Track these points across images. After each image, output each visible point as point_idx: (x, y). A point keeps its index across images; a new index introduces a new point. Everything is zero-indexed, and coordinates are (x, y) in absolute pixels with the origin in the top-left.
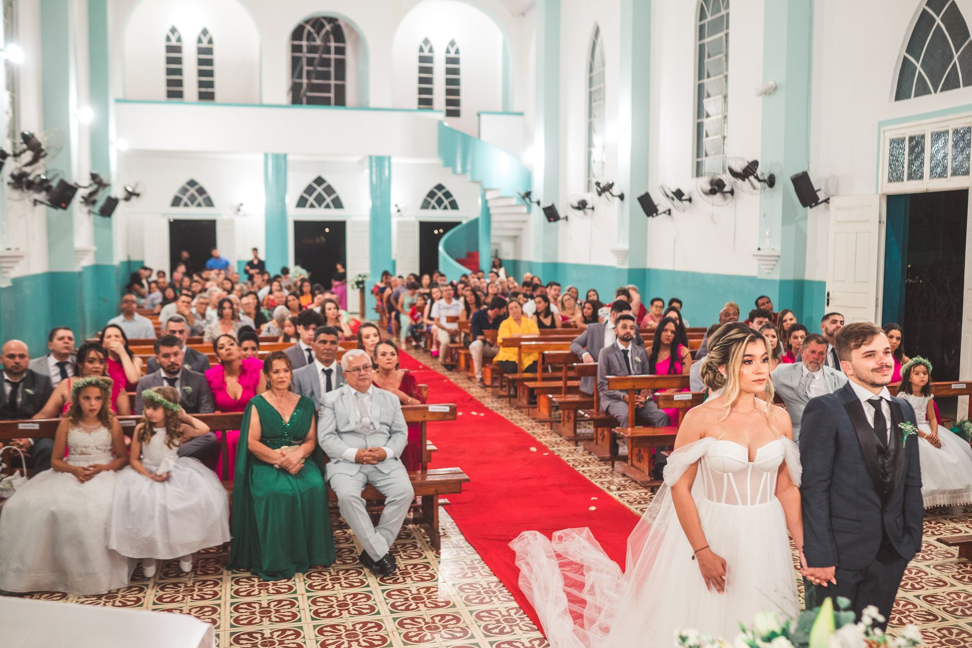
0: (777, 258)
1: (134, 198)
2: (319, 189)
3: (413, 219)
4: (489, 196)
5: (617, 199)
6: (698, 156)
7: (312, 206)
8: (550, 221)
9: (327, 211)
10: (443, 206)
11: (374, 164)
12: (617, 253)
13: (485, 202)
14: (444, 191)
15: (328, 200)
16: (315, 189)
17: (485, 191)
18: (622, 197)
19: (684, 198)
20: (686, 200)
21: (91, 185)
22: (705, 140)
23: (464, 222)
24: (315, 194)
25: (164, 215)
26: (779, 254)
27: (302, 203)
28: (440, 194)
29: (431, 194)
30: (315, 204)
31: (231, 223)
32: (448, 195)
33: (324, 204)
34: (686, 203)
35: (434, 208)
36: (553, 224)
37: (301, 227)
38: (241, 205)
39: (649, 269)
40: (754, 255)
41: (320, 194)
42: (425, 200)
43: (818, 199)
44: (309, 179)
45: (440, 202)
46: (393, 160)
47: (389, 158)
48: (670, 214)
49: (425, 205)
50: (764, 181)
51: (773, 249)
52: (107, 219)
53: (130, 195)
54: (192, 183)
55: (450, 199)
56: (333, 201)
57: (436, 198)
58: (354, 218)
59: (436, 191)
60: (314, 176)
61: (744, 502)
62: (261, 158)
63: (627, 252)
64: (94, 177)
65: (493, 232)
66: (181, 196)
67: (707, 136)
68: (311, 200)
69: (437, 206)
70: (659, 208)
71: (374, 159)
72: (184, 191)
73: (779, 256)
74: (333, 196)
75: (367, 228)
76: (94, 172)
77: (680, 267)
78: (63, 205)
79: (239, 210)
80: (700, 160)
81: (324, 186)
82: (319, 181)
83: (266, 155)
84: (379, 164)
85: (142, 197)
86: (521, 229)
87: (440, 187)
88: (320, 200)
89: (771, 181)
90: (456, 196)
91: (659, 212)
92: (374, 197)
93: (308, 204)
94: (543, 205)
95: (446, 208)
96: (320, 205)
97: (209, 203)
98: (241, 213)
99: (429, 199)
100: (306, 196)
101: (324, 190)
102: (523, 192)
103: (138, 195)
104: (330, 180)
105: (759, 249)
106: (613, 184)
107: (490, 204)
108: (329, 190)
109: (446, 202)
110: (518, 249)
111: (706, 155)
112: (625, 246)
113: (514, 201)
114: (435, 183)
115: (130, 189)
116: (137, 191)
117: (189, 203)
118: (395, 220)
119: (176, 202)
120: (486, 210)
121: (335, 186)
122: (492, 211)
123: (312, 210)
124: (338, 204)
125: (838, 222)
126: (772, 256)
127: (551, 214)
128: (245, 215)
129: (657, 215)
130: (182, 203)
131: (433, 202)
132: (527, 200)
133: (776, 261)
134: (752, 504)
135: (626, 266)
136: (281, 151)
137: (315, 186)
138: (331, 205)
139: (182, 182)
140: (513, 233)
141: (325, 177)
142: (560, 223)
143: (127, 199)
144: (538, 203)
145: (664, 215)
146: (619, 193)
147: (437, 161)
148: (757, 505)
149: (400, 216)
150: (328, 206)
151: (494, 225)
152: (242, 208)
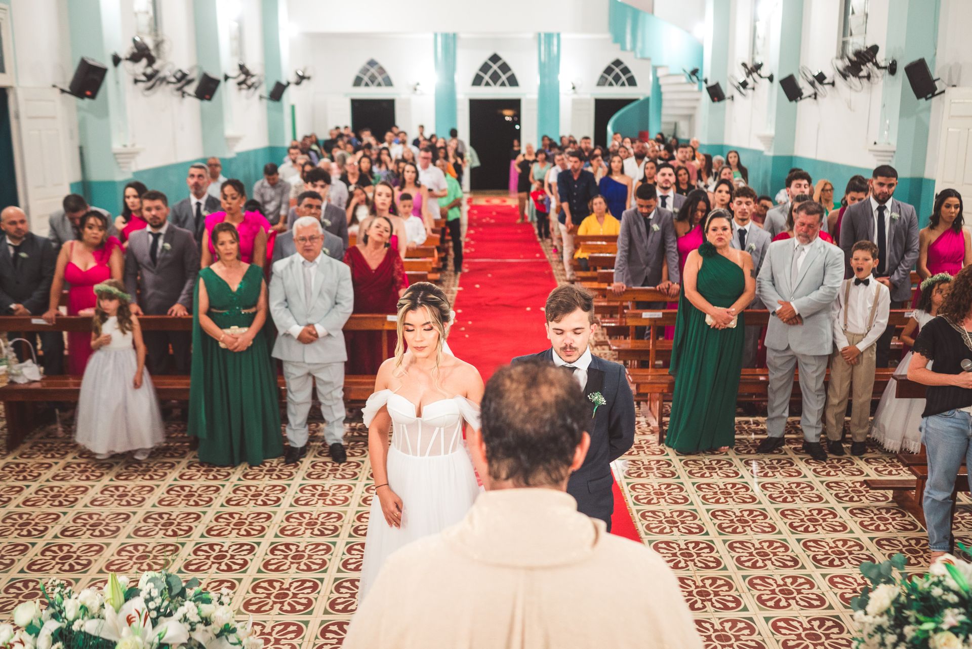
0: (893, 154)
1: (305, 82)
2: (495, 67)
3: (588, 96)
4: (660, 73)
5: (767, 81)
6: (844, 35)
7: (487, 84)
8: (713, 101)
9: (503, 89)
10: (620, 82)
11: (543, 42)
12: (764, 139)
13: (656, 79)
14: (621, 67)
15: (504, 78)
16: (491, 67)
17: (655, 69)
18: (771, 78)
19: (826, 81)
20: (828, 84)
21: (239, 76)
22: (850, 17)
23: (639, 99)
24: (490, 72)
25: (346, 95)
26: (895, 149)
27: (478, 81)
28: (617, 70)
29: (609, 71)
30: (491, 82)
31: (408, 102)
32: (626, 71)
33: (500, 82)
34: (828, 87)
35: (611, 84)
36: (717, 104)
37: (477, 106)
38: (418, 84)
39: (796, 157)
40: (870, 150)
41: (495, 72)
42: (602, 77)
43: (936, 89)
44: (484, 57)
45: (617, 79)
46: (562, 36)
47: (558, 35)
48: (815, 98)
49: (602, 82)
50: (885, 68)
51: (889, 144)
52: (276, 104)
53: (301, 79)
54: (372, 63)
55: (628, 75)
56: (508, 79)
57: (613, 74)
58: (527, 97)
59: (613, 67)
60: (489, 54)
61: (415, 453)
62: (432, 36)
63: (773, 138)
64: (242, 68)
65: (664, 111)
66: (362, 76)
67: (853, 13)
68: (487, 78)
69: (614, 82)
70: (803, 91)
71: (543, 36)
72: (365, 71)
73: (894, 152)
74: (509, 74)
76: (242, 63)
77: (821, 157)
78: (207, 97)
79: (415, 89)
80: (845, 39)
81: (499, 63)
82: (495, 58)
83: (436, 35)
84: (548, 40)
85: (312, 80)
86: (694, 108)
87: (618, 63)
88: (495, 78)
89: (892, 69)
90: (634, 72)
91: (803, 97)
92: (543, 75)
93: (484, 82)
94: (710, 83)
95: (623, 84)
96: (495, 83)
97: (388, 83)
98: (418, 92)
99: (606, 76)
100: (482, 74)
101: (500, 67)
102: (689, 69)
103: (309, 78)
104: (506, 57)
105: (875, 143)
106: (762, 65)
107: (661, 82)
108: (505, 68)
109: (624, 78)
110: (691, 129)
111: (851, 35)
112: (771, 131)
113: (684, 79)
114: (613, 59)
115: (301, 73)
116: (307, 75)
117: (370, 83)
118: (569, 98)
119: (358, 82)
120: (657, 88)
121: (510, 64)
122: (663, 89)
123: (488, 88)
124: (513, 81)
125: (952, 116)
126: (886, 151)
127: (716, 93)
128: (422, 94)
129: (801, 99)
130: (363, 83)
131: (610, 78)
132: (694, 78)
133: (892, 156)
134: (421, 455)
135: (770, 153)
136: (450, 30)
137: (490, 63)
138: (506, 82)
139: (362, 63)
140: (686, 112)
141: (500, 54)
142: (727, 102)
143: (298, 83)
144: (706, 81)
145: (808, 99)
146: (768, 75)
147: (607, 36)
148: (427, 456)
149: (576, 93)
150: (503, 84)
151: (665, 104)
152: (418, 87)
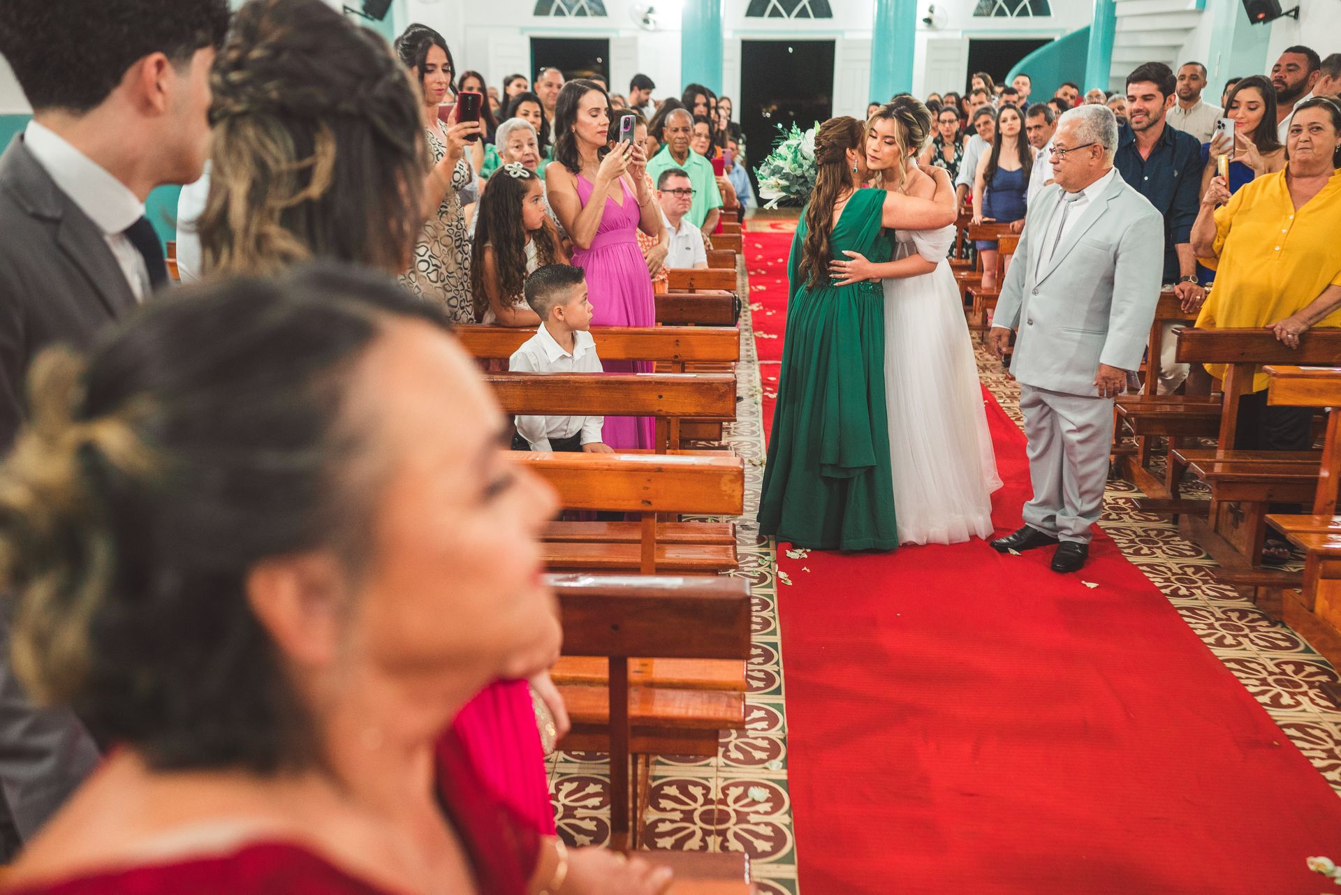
3: (959, 35)
7: (775, 13)
8: (1254, 20)
9: (802, 22)
10: (1018, 8)
15: (805, 1)
23: (1057, 38)
25: (523, 30)
27: (756, 7)
30: (781, 9)
31: (632, 43)
33: (798, 9)
35: (1001, 13)
37: (753, 51)
38: (651, 10)
45: (1013, 1)
49: (983, 9)
56: (816, 4)
58: (848, 36)
68: (774, 1)
69: (1006, 9)
75: (867, 54)
79: (646, 21)
88: (789, 3)
93: (769, 10)
95: (1023, 13)
96: (789, 15)
97: (600, 9)
98: (651, 26)
109: (1025, 1)
117: (564, 9)
118: (922, 36)
119: (542, 7)
123: (776, 20)
124: (822, 9)
127: (1261, 4)
128: (656, 30)
130: (552, 9)
131: (1000, 1)
138: (809, 10)
149: (935, 29)
150: (803, 14)
151: (1120, 40)
152: (651, 16)
